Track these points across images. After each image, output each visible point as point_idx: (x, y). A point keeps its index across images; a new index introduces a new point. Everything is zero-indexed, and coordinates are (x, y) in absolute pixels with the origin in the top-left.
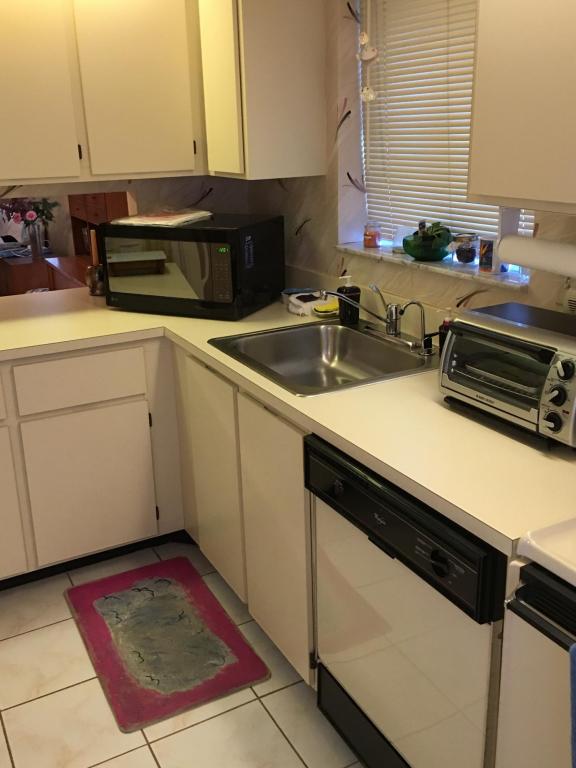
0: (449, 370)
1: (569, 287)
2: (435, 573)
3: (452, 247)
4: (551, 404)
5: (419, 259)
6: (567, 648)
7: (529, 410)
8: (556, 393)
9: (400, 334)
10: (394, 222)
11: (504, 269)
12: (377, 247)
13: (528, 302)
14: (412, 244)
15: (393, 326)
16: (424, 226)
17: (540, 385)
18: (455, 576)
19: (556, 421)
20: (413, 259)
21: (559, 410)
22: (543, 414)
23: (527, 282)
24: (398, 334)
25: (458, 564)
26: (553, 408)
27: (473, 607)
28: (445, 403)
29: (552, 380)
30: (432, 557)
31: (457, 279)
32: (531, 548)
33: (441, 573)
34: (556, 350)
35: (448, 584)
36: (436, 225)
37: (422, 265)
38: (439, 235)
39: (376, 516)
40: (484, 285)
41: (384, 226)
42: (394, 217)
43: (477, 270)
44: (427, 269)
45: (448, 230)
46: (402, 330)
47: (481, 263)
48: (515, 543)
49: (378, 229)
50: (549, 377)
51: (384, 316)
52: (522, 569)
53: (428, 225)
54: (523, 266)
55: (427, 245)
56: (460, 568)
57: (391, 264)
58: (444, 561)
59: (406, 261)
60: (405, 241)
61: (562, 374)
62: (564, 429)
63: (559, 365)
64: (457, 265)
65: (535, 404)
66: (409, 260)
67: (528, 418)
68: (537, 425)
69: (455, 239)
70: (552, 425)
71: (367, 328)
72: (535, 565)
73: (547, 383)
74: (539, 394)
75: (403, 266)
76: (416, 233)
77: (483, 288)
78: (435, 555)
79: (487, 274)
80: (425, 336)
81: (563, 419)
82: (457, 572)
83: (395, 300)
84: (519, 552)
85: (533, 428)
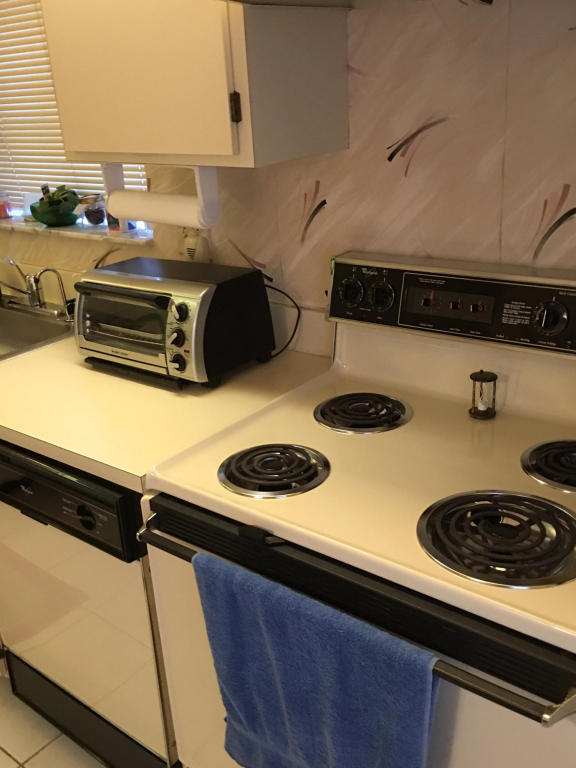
0: (85, 332)
1: (186, 236)
2: (84, 529)
3: (79, 210)
4: (173, 346)
5: (51, 225)
6: (189, 560)
7: (157, 356)
8: (175, 335)
9: (44, 303)
10: (23, 190)
11: (131, 227)
12: (8, 217)
13: (157, 256)
14: (39, 210)
15: (36, 297)
16: (48, 191)
17: (163, 331)
18: (100, 524)
19: (180, 361)
20: (45, 226)
21: (181, 351)
22: (169, 358)
23: (152, 237)
24: (43, 305)
25: (102, 513)
26: (176, 350)
27: (120, 549)
28: (87, 364)
29: (171, 324)
30: (79, 514)
31: (89, 242)
32: (156, 480)
33: (89, 526)
34: (171, 295)
35: (96, 534)
36: (61, 188)
37: (54, 231)
38: (65, 199)
39: (23, 488)
40: (115, 244)
41: (12, 195)
42: (21, 184)
43: (107, 230)
44: (58, 234)
45: (74, 193)
46: (46, 300)
47: (109, 223)
48: (143, 479)
49: (5, 199)
50: (169, 321)
51: (25, 289)
52: (150, 501)
53: (52, 190)
54: (148, 222)
55: (56, 210)
56: (103, 516)
57: (23, 233)
58: (89, 514)
59: (37, 228)
60: (33, 209)
61: (178, 316)
62: (188, 367)
63: (174, 308)
64: (88, 228)
65: (162, 349)
66: (41, 228)
67: (159, 363)
68: (167, 368)
69: (81, 201)
70: (177, 366)
71: (10, 302)
72: (163, 495)
73: (168, 327)
74: (163, 340)
75: (36, 234)
76: (42, 199)
77: (115, 247)
78: (82, 510)
79: (115, 232)
80: (67, 302)
81: (186, 358)
82: (101, 521)
83: (32, 270)
84: (148, 487)
85: (163, 372)
